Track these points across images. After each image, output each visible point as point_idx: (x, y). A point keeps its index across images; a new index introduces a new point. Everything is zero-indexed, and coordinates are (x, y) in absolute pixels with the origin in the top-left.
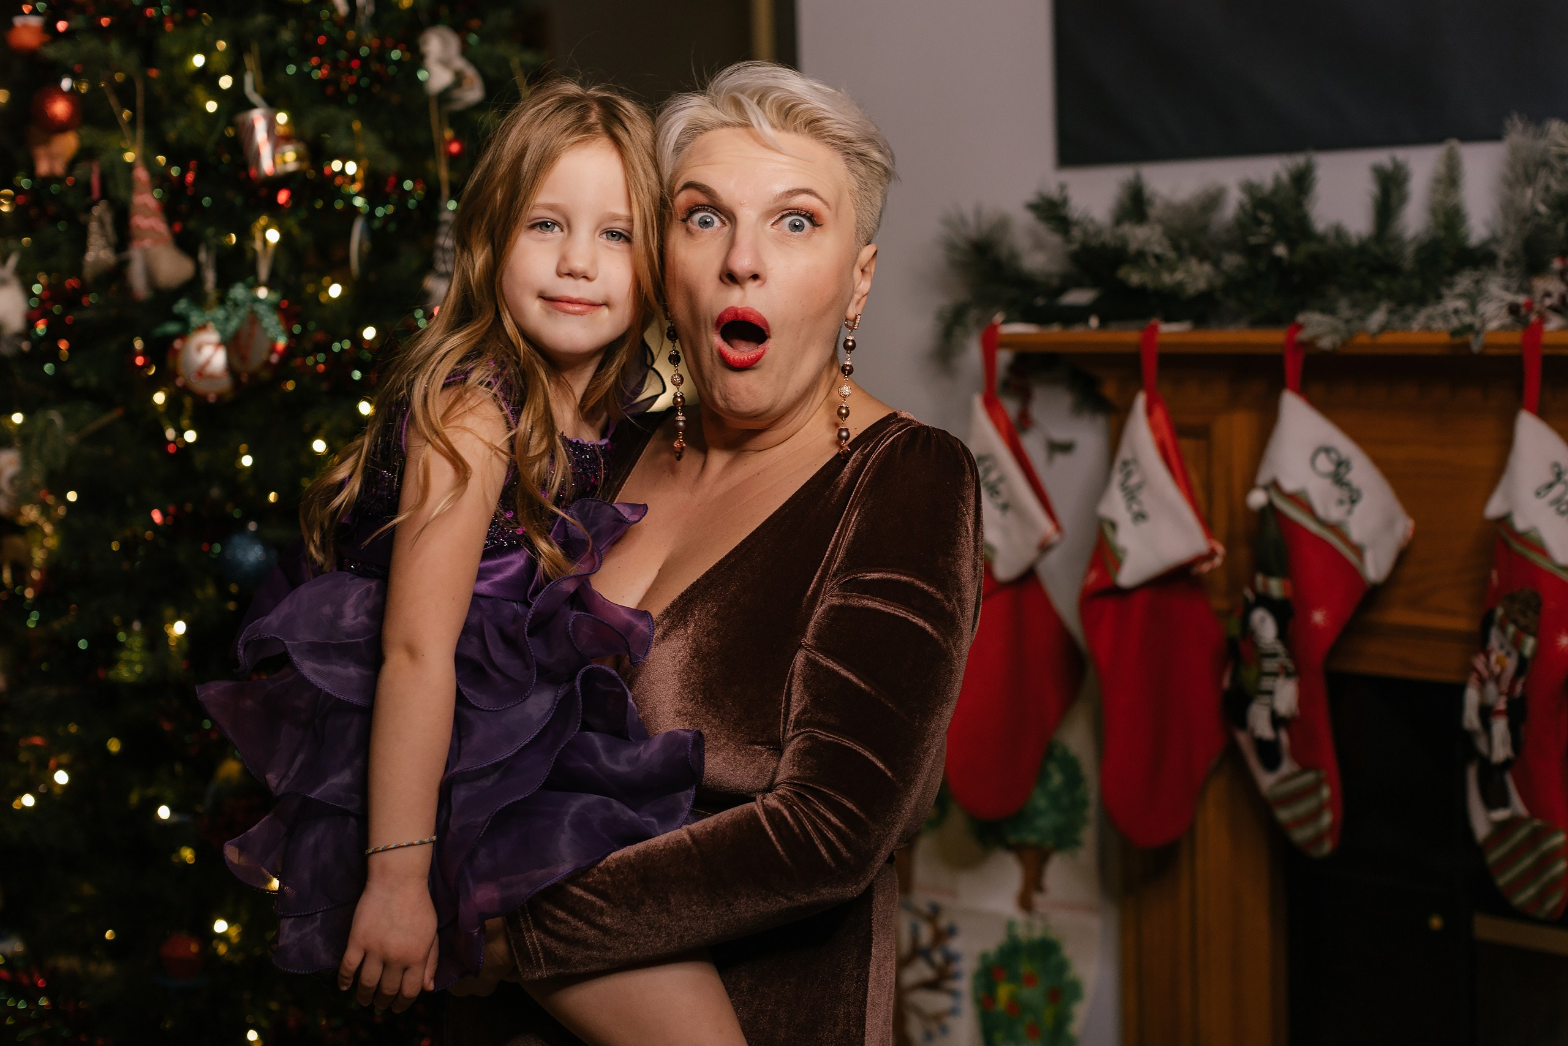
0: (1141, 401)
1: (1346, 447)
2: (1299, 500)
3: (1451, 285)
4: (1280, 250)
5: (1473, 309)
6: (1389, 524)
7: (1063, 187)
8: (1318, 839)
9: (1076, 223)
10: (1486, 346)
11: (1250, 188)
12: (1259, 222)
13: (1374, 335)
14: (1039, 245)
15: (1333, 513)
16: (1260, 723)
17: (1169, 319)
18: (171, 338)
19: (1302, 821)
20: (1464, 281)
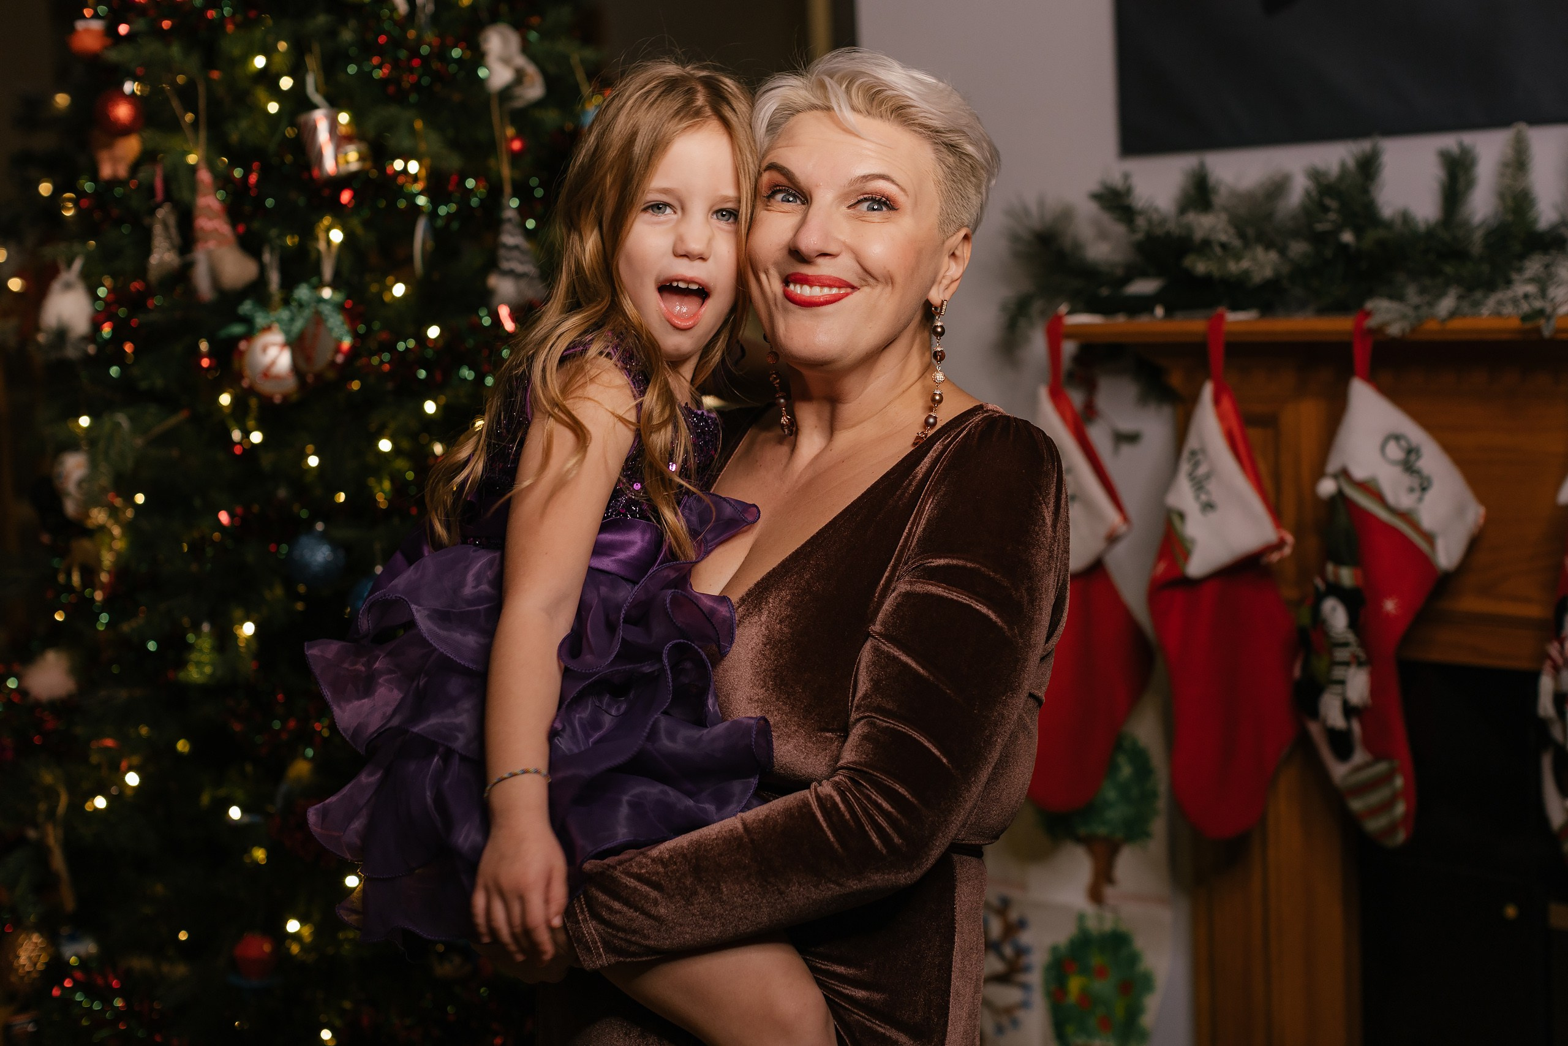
0: (1208, 391)
1: (1416, 434)
2: (1370, 488)
3: (1520, 270)
4: (1347, 237)
5: (1543, 293)
6: (1460, 511)
7: (1126, 176)
8: (1392, 829)
9: (1141, 213)
10: (1558, 331)
11: (1315, 175)
12: (1326, 209)
13: (1444, 321)
14: (1103, 235)
15: (1404, 500)
16: (1332, 713)
17: (1235, 307)
18: (235, 340)
19: (1375, 811)
20: (1534, 266)
